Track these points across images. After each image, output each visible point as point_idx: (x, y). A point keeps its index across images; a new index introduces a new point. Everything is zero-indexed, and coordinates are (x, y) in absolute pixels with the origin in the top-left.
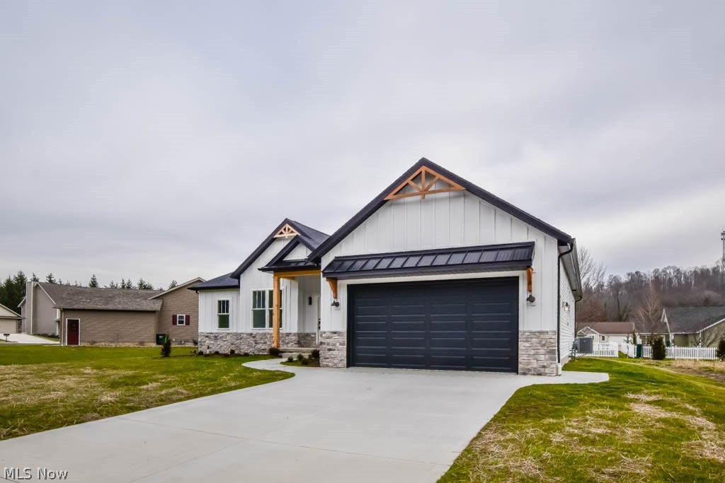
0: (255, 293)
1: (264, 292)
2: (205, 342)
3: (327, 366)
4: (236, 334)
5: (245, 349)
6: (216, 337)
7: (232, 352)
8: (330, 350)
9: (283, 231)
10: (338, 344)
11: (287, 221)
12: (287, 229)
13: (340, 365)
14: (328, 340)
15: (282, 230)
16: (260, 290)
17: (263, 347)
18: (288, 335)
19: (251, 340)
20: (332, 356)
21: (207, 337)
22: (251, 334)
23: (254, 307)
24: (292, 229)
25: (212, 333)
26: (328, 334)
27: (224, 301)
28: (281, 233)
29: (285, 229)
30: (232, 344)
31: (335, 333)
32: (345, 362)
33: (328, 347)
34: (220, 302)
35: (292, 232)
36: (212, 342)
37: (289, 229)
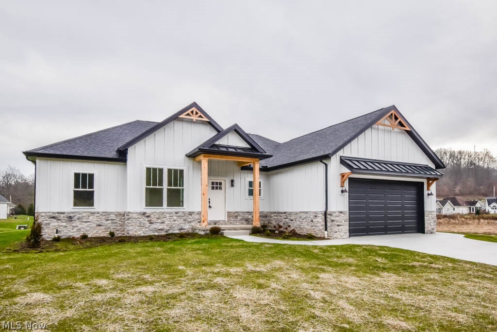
0: (148, 170)
1: (161, 170)
2: (49, 224)
3: (336, 238)
4: (106, 214)
5: (134, 230)
6: (70, 217)
7: (112, 234)
8: (338, 226)
9: (191, 114)
10: (343, 221)
11: (195, 105)
12: (194, 113)
13: (344, 237)
14: (337, 219)
15: (189, 112)
16: (155, 166)
17: (161, 227)
18: (191, 214)
19: (145, 220)
20: (340, 230)
21: (53, 217)
22: (144, 214)
23: (148, 183)
24: (200, 114)
25: (63, 213)
26: (337, 213)
27: (84, 175)
28: (188, 115)
29: (192, 112)
30: (99, 225)
31: (341, 212)
32: (348, 234)
33: (337, 224)
34: (77, 176)
35: (200, 116)
36: (64, 224)
37: (197, 113)
